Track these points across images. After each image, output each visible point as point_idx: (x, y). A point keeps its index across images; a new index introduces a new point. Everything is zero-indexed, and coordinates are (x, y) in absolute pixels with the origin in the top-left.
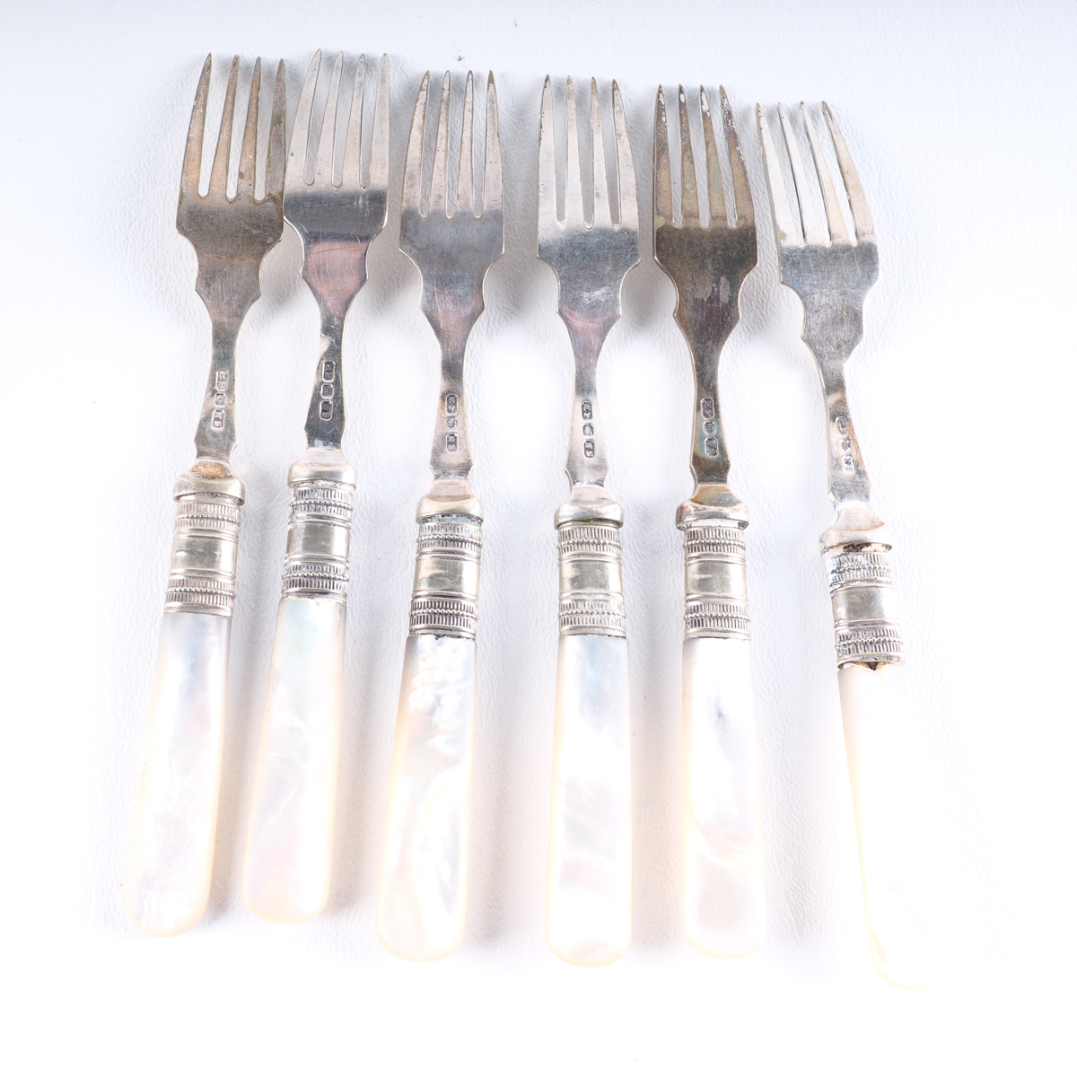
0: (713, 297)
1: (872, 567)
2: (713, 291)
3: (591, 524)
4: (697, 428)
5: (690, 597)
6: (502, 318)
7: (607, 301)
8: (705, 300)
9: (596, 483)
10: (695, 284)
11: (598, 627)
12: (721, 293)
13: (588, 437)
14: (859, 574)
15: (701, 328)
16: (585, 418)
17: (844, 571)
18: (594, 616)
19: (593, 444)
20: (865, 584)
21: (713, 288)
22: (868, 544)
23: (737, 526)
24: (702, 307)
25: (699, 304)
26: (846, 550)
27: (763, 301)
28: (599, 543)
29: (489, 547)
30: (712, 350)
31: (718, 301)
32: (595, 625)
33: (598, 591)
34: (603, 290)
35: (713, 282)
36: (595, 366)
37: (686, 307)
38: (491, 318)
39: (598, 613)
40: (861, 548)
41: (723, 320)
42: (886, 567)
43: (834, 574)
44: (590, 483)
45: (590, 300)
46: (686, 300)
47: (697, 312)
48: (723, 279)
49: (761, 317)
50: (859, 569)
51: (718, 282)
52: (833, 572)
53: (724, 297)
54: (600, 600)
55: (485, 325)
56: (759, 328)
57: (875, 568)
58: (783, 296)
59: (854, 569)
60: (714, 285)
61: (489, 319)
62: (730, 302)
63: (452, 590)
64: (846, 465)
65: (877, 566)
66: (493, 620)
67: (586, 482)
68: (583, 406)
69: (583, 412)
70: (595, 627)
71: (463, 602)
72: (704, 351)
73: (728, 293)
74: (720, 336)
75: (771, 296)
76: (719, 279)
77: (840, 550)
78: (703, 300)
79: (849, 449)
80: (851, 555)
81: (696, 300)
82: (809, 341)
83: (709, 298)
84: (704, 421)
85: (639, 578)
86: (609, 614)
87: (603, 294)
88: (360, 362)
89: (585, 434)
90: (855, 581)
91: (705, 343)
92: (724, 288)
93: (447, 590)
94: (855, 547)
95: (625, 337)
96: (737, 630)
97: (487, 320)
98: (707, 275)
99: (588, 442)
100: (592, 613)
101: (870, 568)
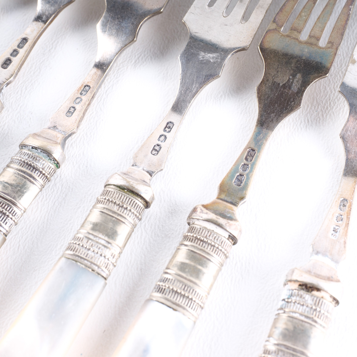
0: (287, 85)
1: (314, 307)
2: (289, 81)
3: (124, 192)
4: (236, 164)
5: (168, 271)
6: (149, 57)
7: (214, 63)
8: (281, 85)
9: (148, 172)
10: (278, 72)
11: (88, 261)
12: (294, 84)
13: (159, 143)
14: (301, 309)
15: (270, 103)
16: (165, 130)
17: (291, 302)
18: (90, 252)
19: (161, 148)
20: (303, 318)
21: (289, 79)
22: (318, 290)
23: (227, 237)
24: (277, 89)
25: (275, 85)
26: (300, 287)
27: (327, 108)
28: (122, 207)
29: (60, 187)
30: (272, 120)
31: (290, 88)
32: (87, 258)
33: (103, 237)
34: (215, 55)
35: (291, 75)
36: (190, 102)
37: (266, 84)
38: (142, 55)
39: (94, 251)
40: (312, 290)
41: (288, 103)
42: (326, 314)
43: (283, 302)
44: (144, 170)
45: (203, 58)
46: (268, 80)
47: (272, 90)
48: (299, 76)
49: (321, 117)
50: (303, 305)
51: (294, 76)
52: (284, 300)
53: (295, 87)
54: (100, 244)
55: (137, 57)
56: (316, 123)
57: (315, 310)
58: (343, 110)
59: (299, 304)
60: (291, 77)
61: (141, 55)
62: (298, 93)
63: (8, 195)
64: (333, 232)
65: (318, 309)
66: (34, 233)
67: (141, 168)
68: (168, 123)
69: (166, 127)
70: (85, 259)
71: (15, 208)
72: (266, 119)
73: (299, 86)
74: (282, 113)
75: (335, 107)
76: (296, 75)
77: (296, 286)
78: (279, 84)
79: (340, 222)
80: (302, 292)
81: (274, 83)
82: (343, 137)
83: (284, 85)
84: (243, 161)
85: (146, 248)
86: (101, 255)
87: (213, 58)
88: (50, 50)
89: (159, 140)
90: (295, 312)
91: (269, 114)
92: (297, 81)
93: (5, 193)
94: (308, 288)
95: (221, 96)
96: (189, 309)
97: (139, 55)
98: (289, 69)
99: (158, 145)
100: (89, 249)
101: (312, 308)
